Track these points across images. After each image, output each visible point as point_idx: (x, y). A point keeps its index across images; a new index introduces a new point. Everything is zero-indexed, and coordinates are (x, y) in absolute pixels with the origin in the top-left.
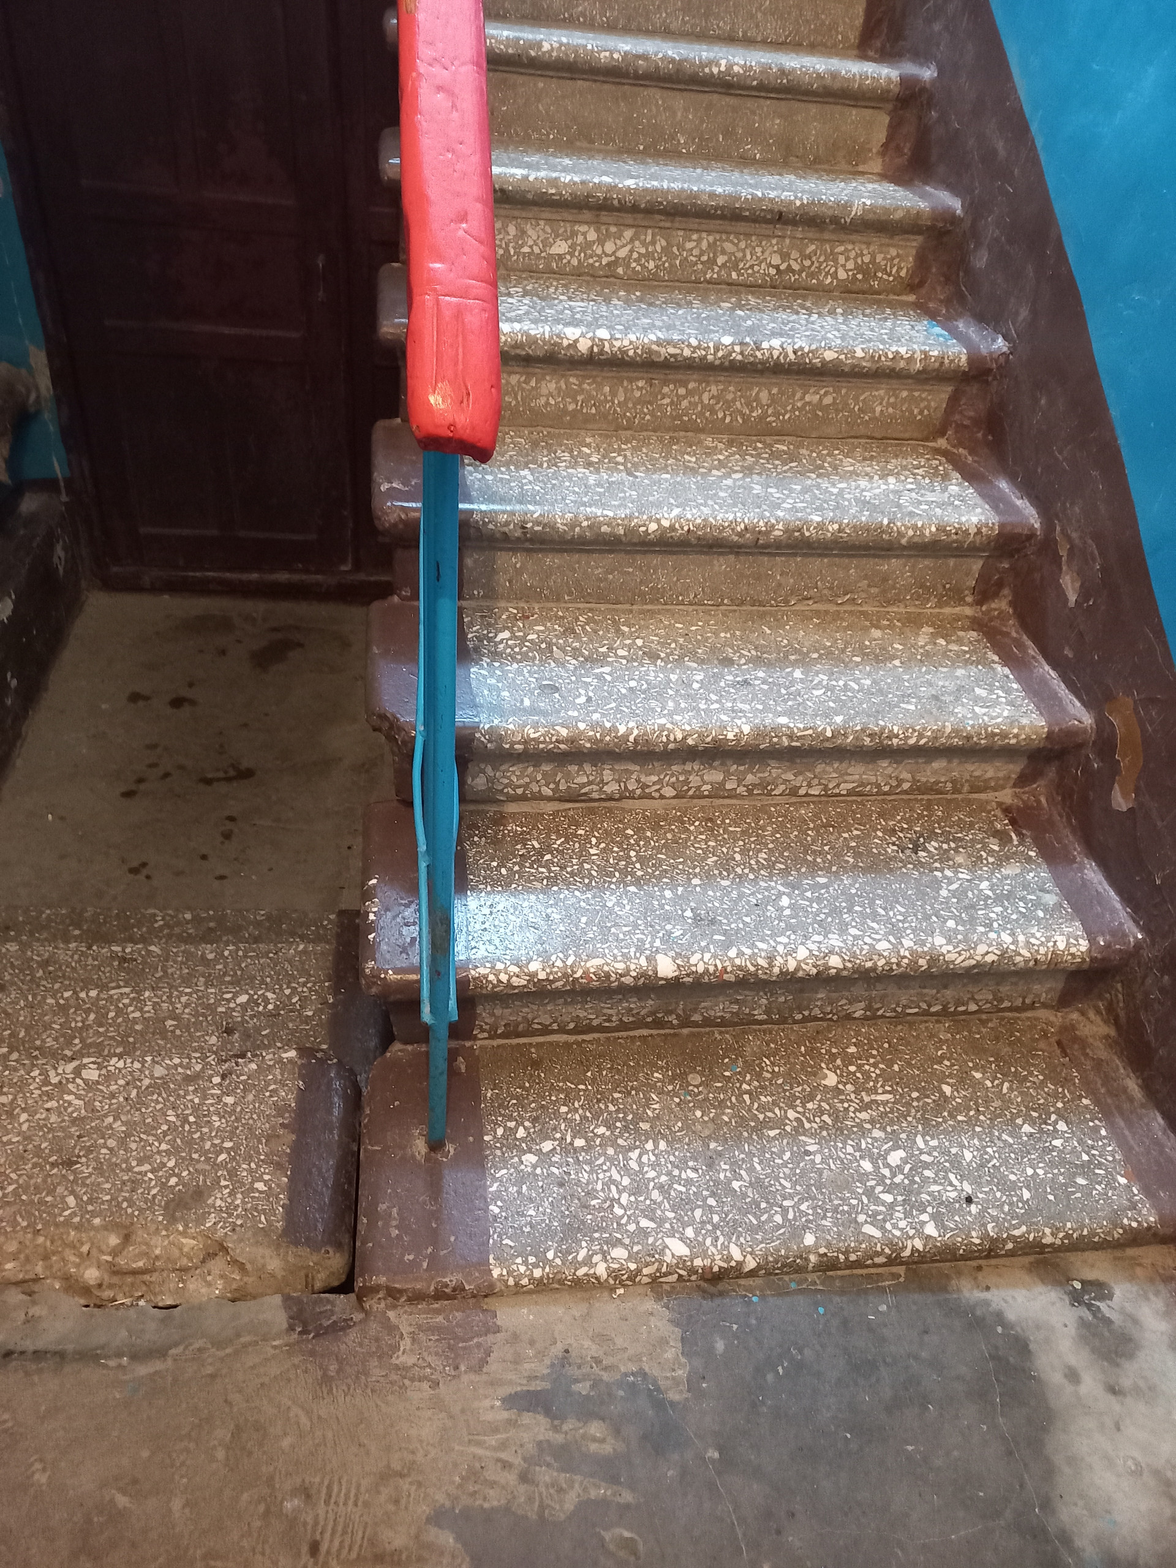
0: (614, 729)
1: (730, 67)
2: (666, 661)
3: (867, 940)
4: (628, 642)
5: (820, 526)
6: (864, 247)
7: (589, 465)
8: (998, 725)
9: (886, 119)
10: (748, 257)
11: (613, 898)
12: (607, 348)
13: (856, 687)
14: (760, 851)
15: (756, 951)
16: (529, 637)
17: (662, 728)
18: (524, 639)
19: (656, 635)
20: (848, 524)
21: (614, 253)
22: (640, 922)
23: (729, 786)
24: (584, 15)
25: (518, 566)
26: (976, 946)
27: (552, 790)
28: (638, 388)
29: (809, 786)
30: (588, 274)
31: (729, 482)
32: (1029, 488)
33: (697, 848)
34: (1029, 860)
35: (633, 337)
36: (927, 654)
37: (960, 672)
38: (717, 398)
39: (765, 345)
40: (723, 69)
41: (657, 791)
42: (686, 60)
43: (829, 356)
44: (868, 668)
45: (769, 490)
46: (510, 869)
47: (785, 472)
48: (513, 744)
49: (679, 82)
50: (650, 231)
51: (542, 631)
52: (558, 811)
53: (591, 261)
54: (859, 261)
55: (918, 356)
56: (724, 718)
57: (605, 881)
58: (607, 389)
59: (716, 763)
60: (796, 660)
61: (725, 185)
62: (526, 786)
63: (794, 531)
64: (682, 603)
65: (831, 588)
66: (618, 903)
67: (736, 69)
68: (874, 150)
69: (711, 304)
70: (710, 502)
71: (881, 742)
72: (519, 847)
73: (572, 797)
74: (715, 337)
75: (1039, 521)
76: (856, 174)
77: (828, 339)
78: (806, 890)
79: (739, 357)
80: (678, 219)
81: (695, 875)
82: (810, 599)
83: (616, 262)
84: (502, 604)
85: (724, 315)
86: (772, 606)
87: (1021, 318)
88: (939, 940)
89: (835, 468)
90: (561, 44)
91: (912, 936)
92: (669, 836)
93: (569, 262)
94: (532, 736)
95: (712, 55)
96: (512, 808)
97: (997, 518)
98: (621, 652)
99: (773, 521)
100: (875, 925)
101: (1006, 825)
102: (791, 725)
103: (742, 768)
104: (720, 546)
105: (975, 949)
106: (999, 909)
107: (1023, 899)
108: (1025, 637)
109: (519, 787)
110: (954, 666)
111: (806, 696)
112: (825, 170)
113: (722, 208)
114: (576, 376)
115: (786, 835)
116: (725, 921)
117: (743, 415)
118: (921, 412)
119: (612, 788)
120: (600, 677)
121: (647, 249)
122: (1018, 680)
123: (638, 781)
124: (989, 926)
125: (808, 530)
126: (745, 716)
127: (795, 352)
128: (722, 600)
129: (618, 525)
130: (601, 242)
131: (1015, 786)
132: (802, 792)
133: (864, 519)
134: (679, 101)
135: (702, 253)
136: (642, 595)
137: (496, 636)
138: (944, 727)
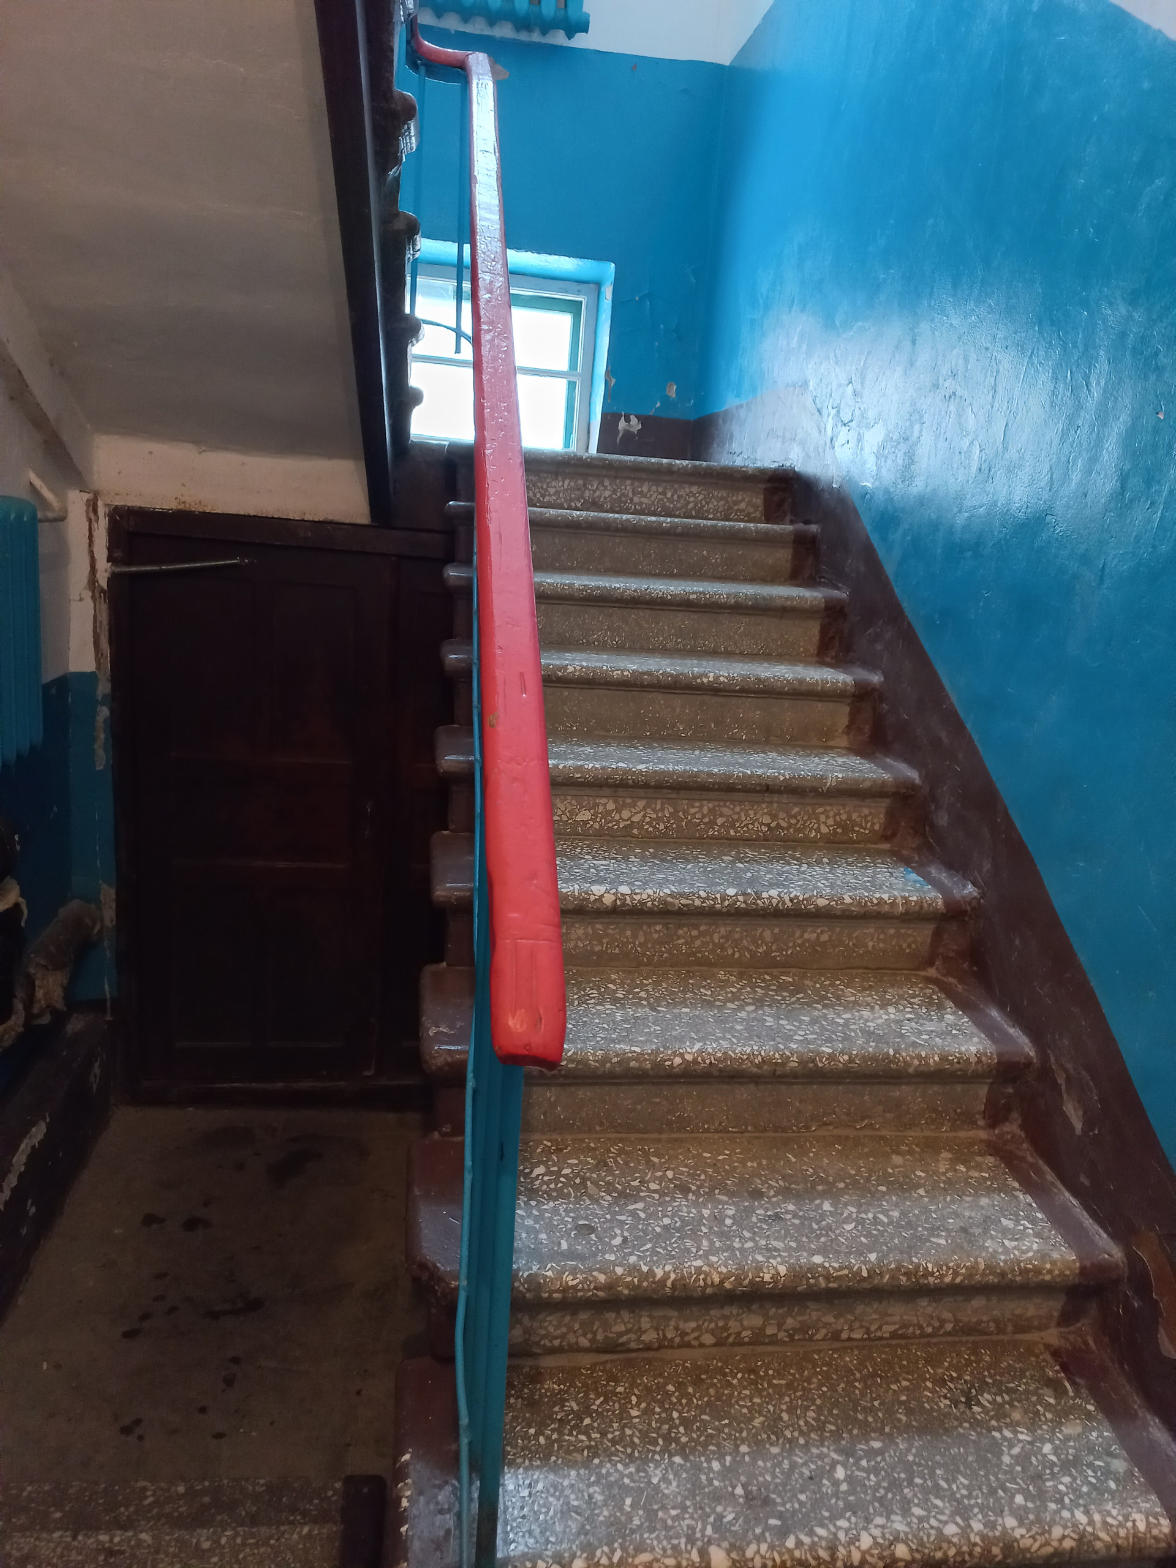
0: (651, 1272)
1: (717, 678)
2: (698, 1195)
3: (933, 1522)
4: (659, 1174)
5: (832, 1057)
6: (840, 808)
7: (615, 1001)
8: (1030, 1259)
9: (847, 709)
10: (743, 818)
11: (658, 1472)
12: (628, 901)
13: (885, 1220)
14: (807, 1408)
15: (816, 1539)
16: (564, 1172)
17: (699, 1270)
18: (558, 1173)
19: (686, 1166)
20: (857, 1055)
21: (629, 819)
22: (688, 1503)
23: (770, 1331)
24: (598, 640)
25: (553, 1099)
26: (1050, 1527)
27: (590, 1341)
28: (657, 932)
29: (851, 1329)
30: (608, 835)
31: (743, 1014)
32: (1018, 1017)
33: (743, 1407)
34: (1088, 1414)
35: (650, 892)
36: (949, 1182)
37: (984, 1201)
38: (727, 937)
39: (765, 895)
40: (711, 679)
41: (696, 1338)
42: (682, 674)
43: (822, 902)
44: (894, 1198)
45: (781, 1022)
46: (548, 1438)
47: (793, 1003)
48: (551, 1292)
49: (676, 689)
50: (659, 802)
51: (575, 1165)
52: (595, 1364)
53: (610, 825)
54: (838, 818)
55: (899, 901)
56: (760, 1258)
57: (649, 1451)
58: (629, 933)
59: (755, 1307)
60: (824, 1191)
61: (720, 765)
62: (563, 1337)
63: (807, 1062)
64: (707, 1131)
65: (848, 1114)
66: (664, 1479)
67: (722, 679)
68: (840, 731)
69: (715, 859)
70: (728, 1036)
71: (917, 1281)
72: (557, 1409)
73: (611, 1347)
74: (721, 889)
75: (1033, 1049)
76: (827, 748)
77: (819, 887)
78: (861, 1458)
79: (743, 905)
80: (682, 792)
81: (743, 1441)
82: (830, 1124)
83: (632, 825)
84: (536, 1136)
85: (726, 867)
86: (794, 1132)
87: (985, 869)
88: (1010, 1522)
89: (838, 998)
90: (583, 667)
91: (980, 1516)
92: (712, 1391)
93: (592, 826)
94: (571, 1283)
95: (702, 670)
96: (548, 1362)
97: (994, 1047)
98: (653, 1186)
99: (788, 1053)
100: (938, 1502)
101: (1057, 1372)
102: (827, 1265)
103: (781, 1311)
104: (741, 1077)
105: (1050, 1532)
106: (1067, 1480)
107: (1090, 1465)
108: (1040, 1162)
109: (556, 1338)
110: (977, 1195)
111: (837, 1232)
112: (800, 746)
113: (719, 784)
114: (600, 923)
115: (832, 1389)
116: (778, 1500)
117: (750, 951)
118: (909, 946)
119: (650, 1337)
120: (633, 1214)
121: (657, 815)
122: (1042, 1208)
123: (677, 1328)
124: (1060, 1501)
125: (821, 1061)
126: (780, 1256)
127: (791, 900)
128: (746, 1127)
129: (646, 1060)
130: (619, 810)
131: (1059, 1325)
132: (844, 1336)
133: (871, 1050)
134: (678, 701)
135: (704, 816)
136: (670, 1123)
137: (531, 1172)
138: (977, 1263)
